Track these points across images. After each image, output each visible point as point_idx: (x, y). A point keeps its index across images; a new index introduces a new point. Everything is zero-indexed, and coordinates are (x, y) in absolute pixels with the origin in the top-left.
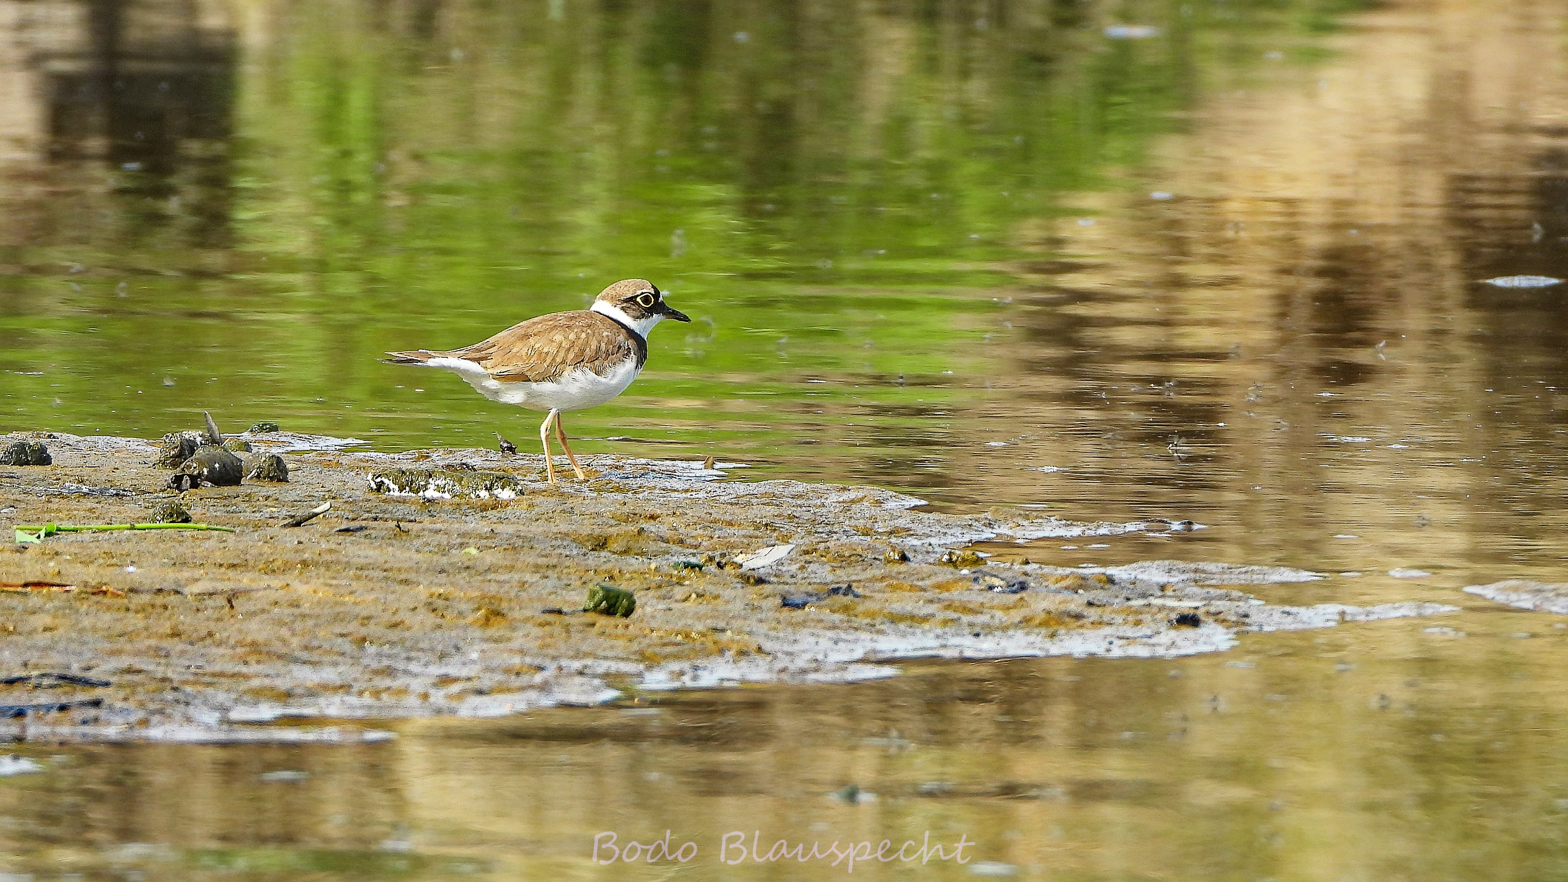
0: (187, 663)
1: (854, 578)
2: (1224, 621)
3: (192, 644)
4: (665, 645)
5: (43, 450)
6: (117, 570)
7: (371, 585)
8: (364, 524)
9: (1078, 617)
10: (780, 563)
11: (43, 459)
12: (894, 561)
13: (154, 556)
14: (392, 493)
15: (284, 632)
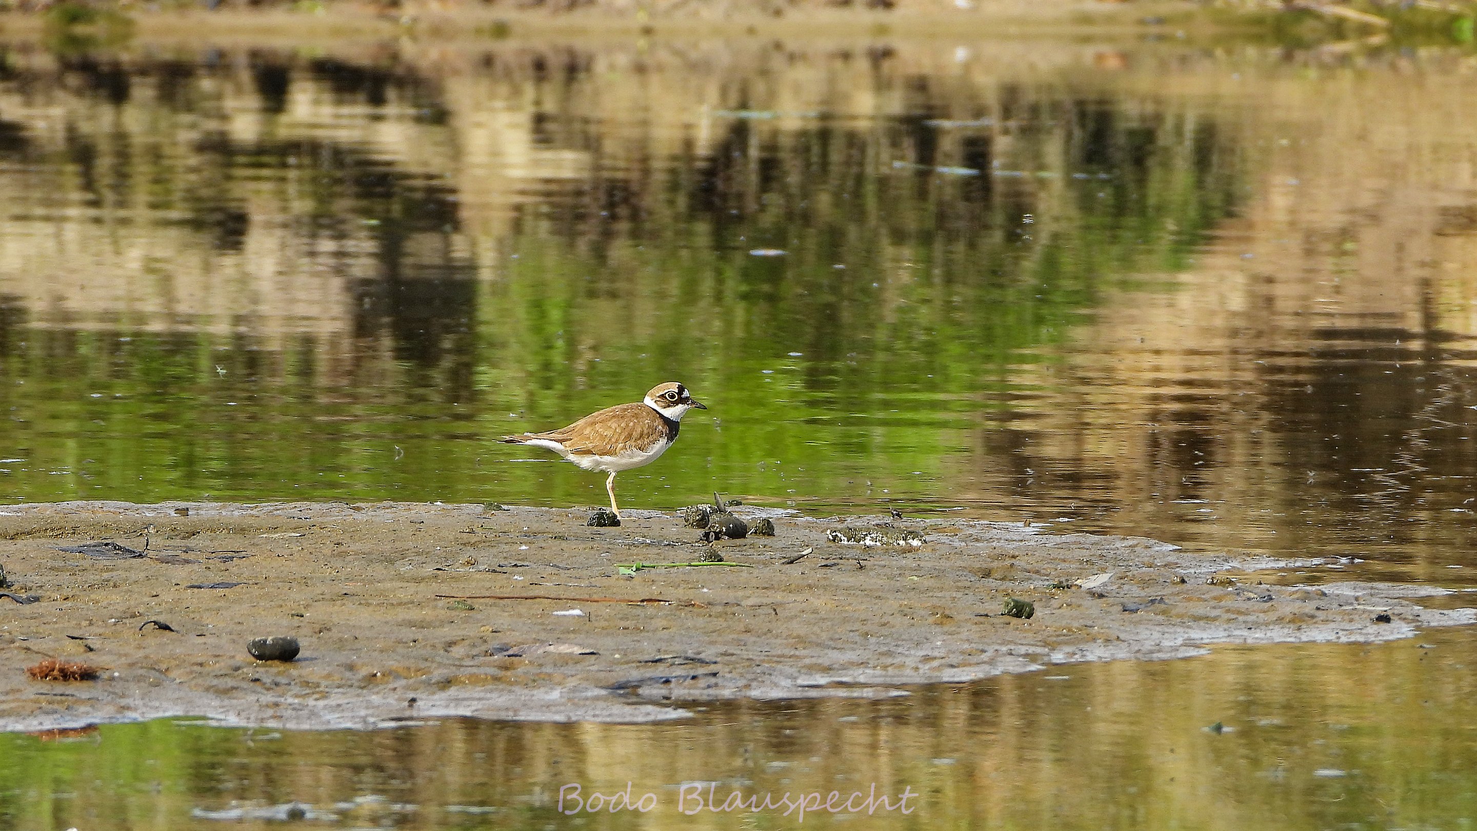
0: (760, 649)
1: (1159, 593)
2: (1405, 619)
3: (759, 637)
4: (1058, 636)
6: (695, 591)
7: (859, 600)
8: (836, 561)
9: (1313, 617)
10: (1106, 584)
12: (1177, 583)
13: (714, 583)
14: (843, 542)
15: (816, 629)
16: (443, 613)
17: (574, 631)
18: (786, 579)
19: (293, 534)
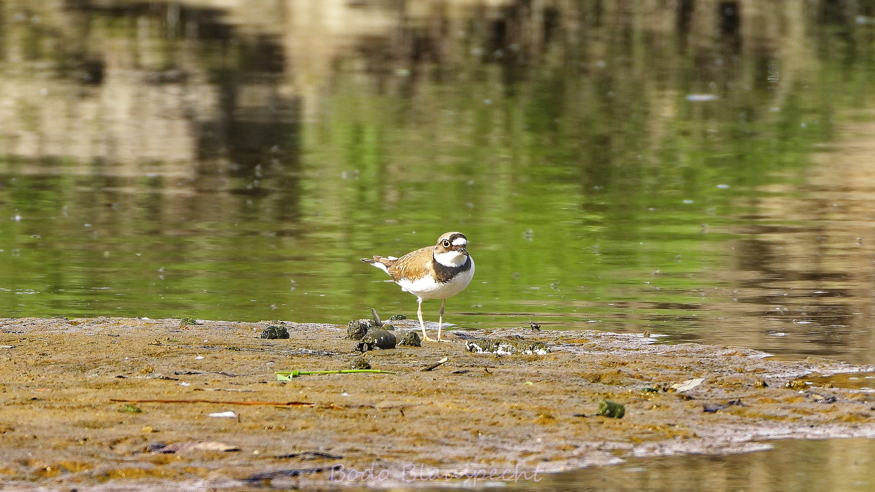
0: (383, 446)
1: (740, 396)
3: (384, 435)
4: (643, 433)
5: (284, 330)
6: (337, 395)
7: (477, 402)
8: (467, 369)
9: (867, 416)
10: (697, 388)
11: (284, 335)
12: (760, 387)
13: (356, 387)
14: (478, 352)
15: (434, 428)
16: (114, 415)
17: (225, 431)
18: (419, 384)
19: (6, 346)
